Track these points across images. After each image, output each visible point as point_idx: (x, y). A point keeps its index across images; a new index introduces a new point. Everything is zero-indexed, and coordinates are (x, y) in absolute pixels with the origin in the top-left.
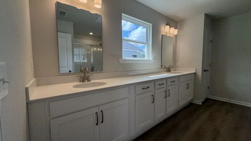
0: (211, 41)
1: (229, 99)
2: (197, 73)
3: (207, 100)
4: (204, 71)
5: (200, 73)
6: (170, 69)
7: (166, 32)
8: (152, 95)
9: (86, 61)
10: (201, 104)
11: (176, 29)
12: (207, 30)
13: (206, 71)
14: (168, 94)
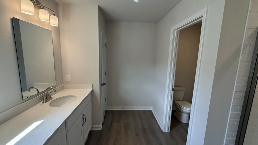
0: (106, 45)
2: (94, 89)
3: (107, 113)
4: (102, 85)
10: (101, 129)
11: (54, 15)
12: (102, 31)
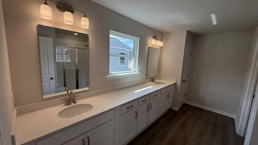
0: (191, 54)
1: (200, 105)
2: (177, 83)
3: (184, 105)
4: (183, 82)
5: (179, 84)
6: (154, 79)
7: (152, 45)
8: (136, 112)
9: (69, 61)
10: (178, 110)
11: (162, 41)
13: (184, 81)
14: (150, 107)
